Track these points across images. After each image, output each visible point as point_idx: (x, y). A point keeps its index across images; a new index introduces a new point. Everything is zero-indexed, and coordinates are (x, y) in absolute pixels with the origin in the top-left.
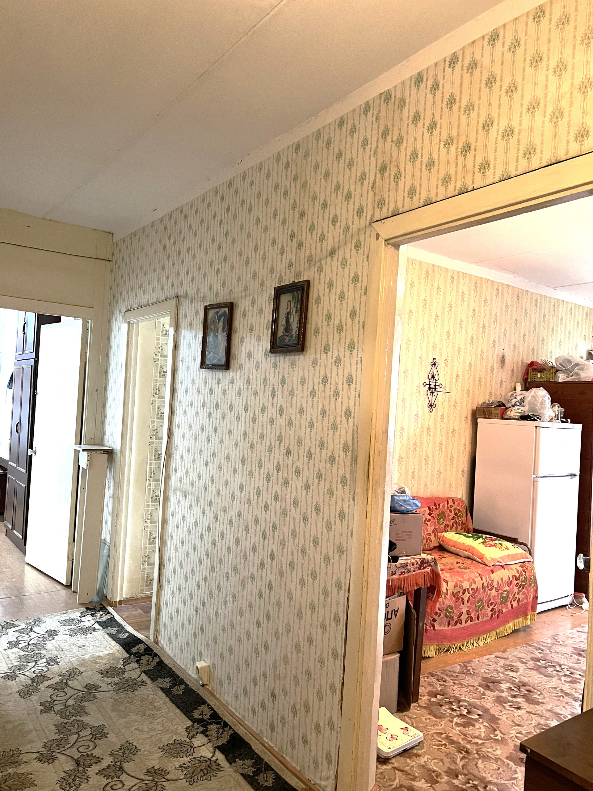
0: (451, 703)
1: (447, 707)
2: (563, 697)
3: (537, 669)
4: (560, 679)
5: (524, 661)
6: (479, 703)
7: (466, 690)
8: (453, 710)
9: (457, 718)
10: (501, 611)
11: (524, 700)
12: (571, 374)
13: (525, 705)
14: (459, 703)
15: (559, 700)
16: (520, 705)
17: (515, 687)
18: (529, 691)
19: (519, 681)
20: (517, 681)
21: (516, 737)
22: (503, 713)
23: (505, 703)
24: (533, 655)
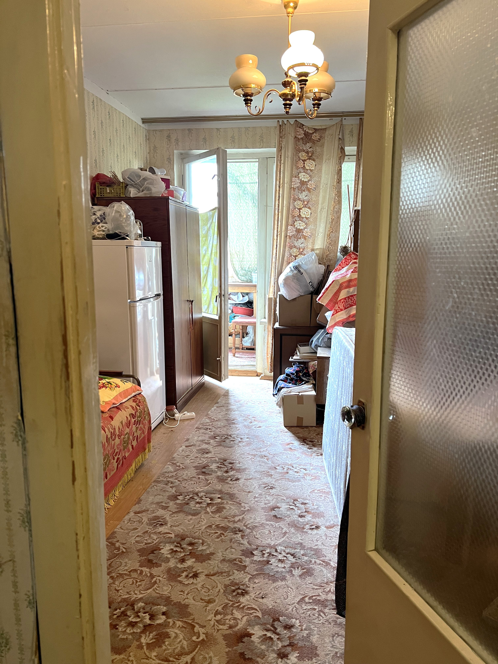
0: (124, 614)
1: (123, 623)
2: (223, 534)
3: (181, 509)
4: (207, 513)
5: (164, 504)
6: (154, 595)
7: (130, 581)
8: (132, 625)
9: (143, 636)
10: (124, 458)
11: (194, 560)
12: (141, 189)
13: (199, 567)
14: (133, 609)
15: (222, 541)
16: (194, 570)
17: (176, 546)
18: (191, 544)
19: (175, 536)
20: (173, 536)
21: (217, 621)
22: (186, 592)
23: (180, 576)
24: (167, 494)
